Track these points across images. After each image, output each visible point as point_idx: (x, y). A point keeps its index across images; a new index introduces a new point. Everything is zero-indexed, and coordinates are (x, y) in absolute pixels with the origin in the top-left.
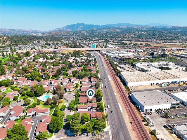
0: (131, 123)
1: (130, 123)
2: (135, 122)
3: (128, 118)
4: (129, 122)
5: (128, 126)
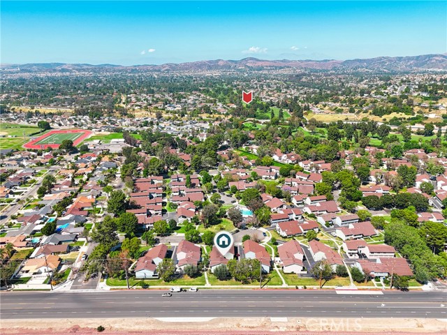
0: (102, 329)
3: (124, 327)
4: (106, 326)
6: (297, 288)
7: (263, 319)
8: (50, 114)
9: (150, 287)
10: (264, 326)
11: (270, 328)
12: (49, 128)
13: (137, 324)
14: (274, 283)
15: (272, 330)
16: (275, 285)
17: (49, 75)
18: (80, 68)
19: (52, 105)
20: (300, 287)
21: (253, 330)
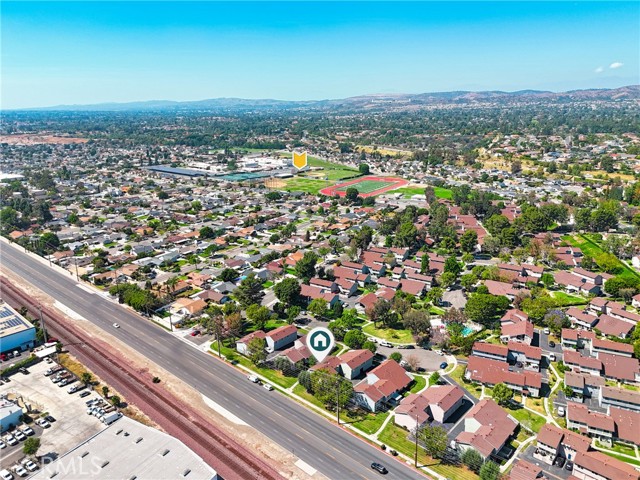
0: (156, 381)
1: (159, 381)
2: (147, 387)
3: (173, 389)
4: (163, 381)
5: (159, 370)
6: (384, 448)
7: (290, 455)
8: (388, 157)
9: (238, 365)
10: (280, 463)
11: (283, 470)
12: (368, 173)
13: (185, 392)
14: (362, 426)
15: (282, 473)
16: (361, 430)
17: (440, 107)
18: (485, 97)
19: (402, 146)
20: (388, 449)
21: (265, 460)
